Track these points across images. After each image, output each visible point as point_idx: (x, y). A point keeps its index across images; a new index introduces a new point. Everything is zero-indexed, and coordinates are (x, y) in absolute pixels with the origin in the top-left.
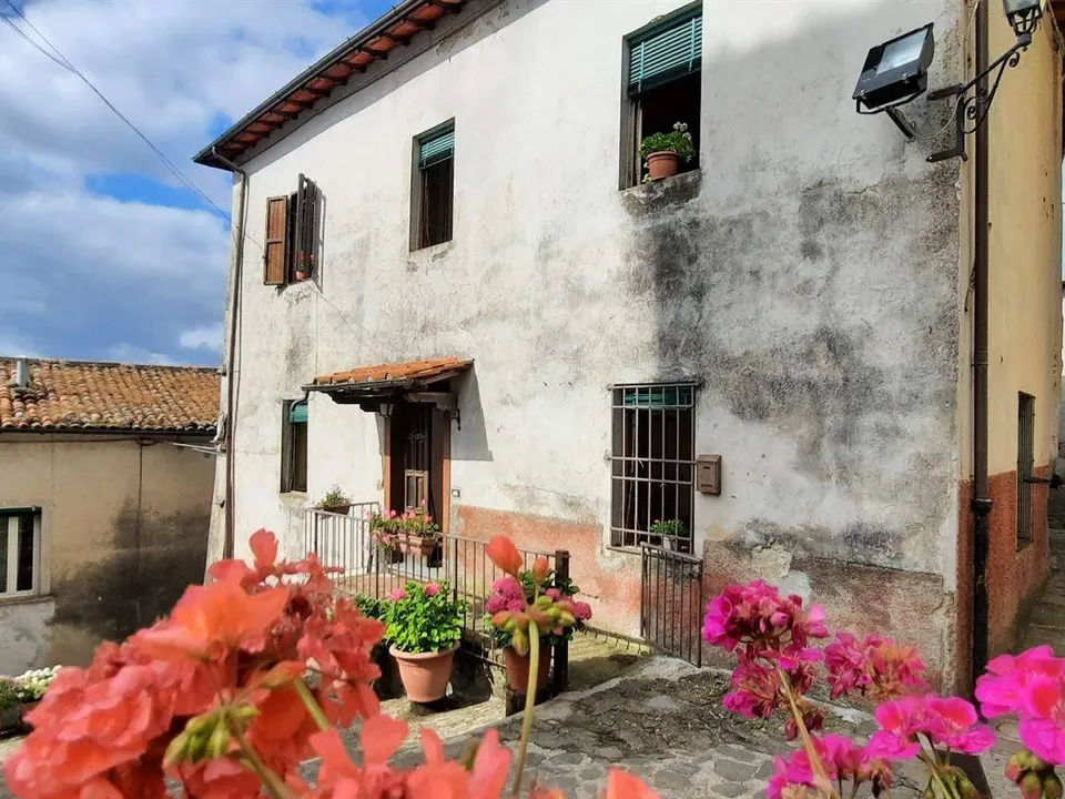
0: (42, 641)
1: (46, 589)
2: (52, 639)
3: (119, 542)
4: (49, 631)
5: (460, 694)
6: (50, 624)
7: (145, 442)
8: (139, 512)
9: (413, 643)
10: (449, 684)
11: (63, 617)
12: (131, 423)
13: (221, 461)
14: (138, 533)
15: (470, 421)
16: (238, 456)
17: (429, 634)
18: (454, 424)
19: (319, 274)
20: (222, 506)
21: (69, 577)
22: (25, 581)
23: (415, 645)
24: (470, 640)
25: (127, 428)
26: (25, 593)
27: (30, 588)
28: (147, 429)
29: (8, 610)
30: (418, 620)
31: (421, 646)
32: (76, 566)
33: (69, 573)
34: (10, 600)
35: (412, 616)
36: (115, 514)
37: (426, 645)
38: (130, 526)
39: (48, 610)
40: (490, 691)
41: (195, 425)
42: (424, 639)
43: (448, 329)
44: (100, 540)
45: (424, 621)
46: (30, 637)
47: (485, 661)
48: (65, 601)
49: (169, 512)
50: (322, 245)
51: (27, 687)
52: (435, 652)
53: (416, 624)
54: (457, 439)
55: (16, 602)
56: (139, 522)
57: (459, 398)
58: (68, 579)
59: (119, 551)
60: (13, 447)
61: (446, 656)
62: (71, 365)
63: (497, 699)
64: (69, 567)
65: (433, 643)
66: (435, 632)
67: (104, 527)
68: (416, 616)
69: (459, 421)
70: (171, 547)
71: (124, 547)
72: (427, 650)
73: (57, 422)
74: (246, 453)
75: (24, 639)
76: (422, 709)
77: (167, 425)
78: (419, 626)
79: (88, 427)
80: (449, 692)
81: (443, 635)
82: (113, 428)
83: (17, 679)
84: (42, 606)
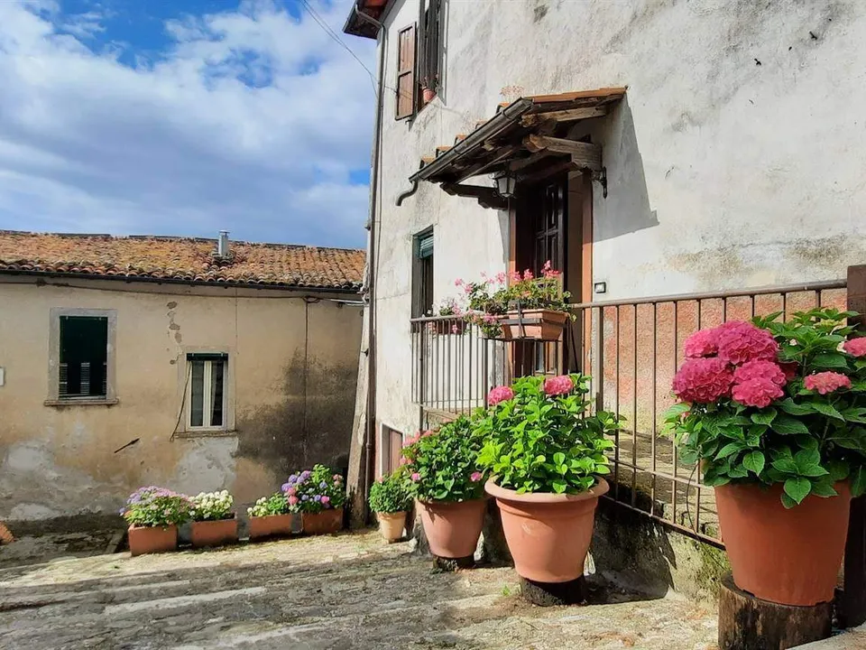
0: (228, 471)
1: (232, 427)
2: (236, 470)
3: (289, 389)
4: (233, 462)
5: (608, 576)
6: (236, 457)
7: (310, 300)
8: (305, 361)
9: (522, 473)
10: (590, 557)
11: (246, 451)
12: (297, 282)
13: (367, 311)
14: (304, 383)
15: (622, 179)
16: (379, 304)
17: (550, 460)
18: (598, 189)
19: (444, 86)
20: (367, 354)
21: (250, 416)
22: (217, 418)
23: (525, 479)
24: (628, 483)
25: (292, 285)
26: (216, 428)
27: (221, 424)
28: (310, 286)
29: (203, 440)
30: (530, 433)
31: (536, 480)
32: (256, 407)
33: (249, 414)
34: (204, 432)
35: (520, 427)
36: (287, 364)
37: (544, 479)
38: (298, 375)
39: (233, 444)
40: (668, 582)
41: (351, 284)
42: (541, 468)
43: (588, 65)
44: (274, 386)
45: (541, 435)
46: (219, 466)
47: (657, 522)
48: (246, 438)
49: (330, 364)
50: (446, 53)
51: (198, 507)
52: (559, 494)
53: (526, 439)
54: (603, 209)
55: (209, 435)
56: (306, 372)
57: (605, 153)
58: (248, 418)
59: (290, 397)
60: (204, 301)
61: (583, 503)
62: (269, 246)
63: (680, 598)
64: (250, 408)
65: (555, 476)
66: (560, 457)
67: (278, 376)
68: (529, 427)
69: (605, 183)
70: (333, 397)
71: (293, 394)
72: (546, 489)
73: (237, 278)
74: (384, 298)
75: (214, 467)
76: (538, 594)
77: (326, 283)
78: (531, 445)
79: (261, 283)
80: (590, 569)
81: (575, 464)
82: (281, 284)
83: (191, 499)
84: (228, 440)
